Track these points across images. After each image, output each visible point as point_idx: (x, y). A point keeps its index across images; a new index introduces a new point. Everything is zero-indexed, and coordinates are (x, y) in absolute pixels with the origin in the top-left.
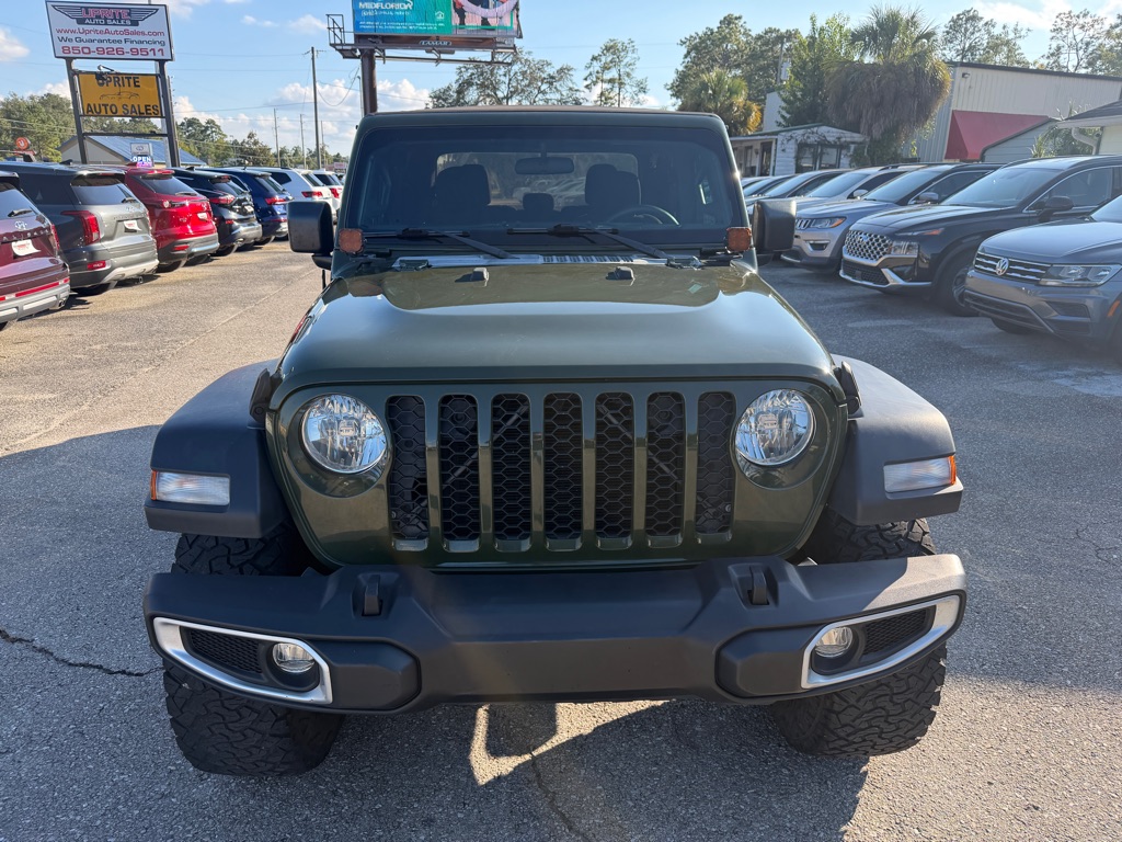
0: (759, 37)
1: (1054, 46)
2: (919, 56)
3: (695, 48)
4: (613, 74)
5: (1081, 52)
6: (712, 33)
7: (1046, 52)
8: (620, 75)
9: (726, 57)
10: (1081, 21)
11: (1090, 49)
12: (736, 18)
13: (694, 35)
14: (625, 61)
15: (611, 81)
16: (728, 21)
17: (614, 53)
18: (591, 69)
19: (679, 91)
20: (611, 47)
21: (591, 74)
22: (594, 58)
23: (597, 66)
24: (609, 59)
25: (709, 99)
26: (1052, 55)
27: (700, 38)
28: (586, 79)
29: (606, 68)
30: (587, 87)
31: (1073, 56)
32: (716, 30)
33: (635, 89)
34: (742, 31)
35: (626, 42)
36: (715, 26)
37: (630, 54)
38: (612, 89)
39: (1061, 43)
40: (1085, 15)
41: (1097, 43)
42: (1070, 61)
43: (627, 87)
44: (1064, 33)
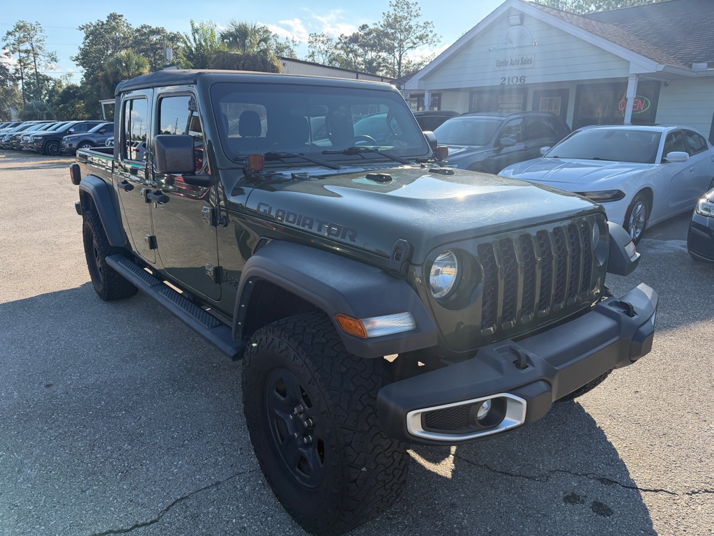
0: (138, 31)
1: (311, 51)
2: (263, 52)
3: (92, 33)
4: (26, 46)
5: (324, 56)
6: (103, 24)
7: (308, 54)
8: (32, 47)
9: (116, 41)
10: (321, 39)
11: (328, 54)
12: (119, 16)
13: (89, 24)
14: (36, 37)
15: (27, 51)
16: (113, 17)
17: (25, 31)
18: (8, 41)
19: (84, 63)
20: (22, 27)
21: (8, 45)
22: (9, 33)
23: (11, 39)
24: (22, 35)
25: (123, 70)
26: (311, 56)
27: (95, 27)
28: (4, 49)
29: (20, 42)
30: (6, 54)
31: (321, 58)
32: (105, 22)
33: (47, 59)
34: (125, 25)
35: (34, 24)
36: (105, 20)
37: (38, 33)
38: (28, 57)
39: (314, 50)
40: (323, 36)
41: (331, 51)
42: (320, 59)
43: (40, 56)
44: (315, 44)
